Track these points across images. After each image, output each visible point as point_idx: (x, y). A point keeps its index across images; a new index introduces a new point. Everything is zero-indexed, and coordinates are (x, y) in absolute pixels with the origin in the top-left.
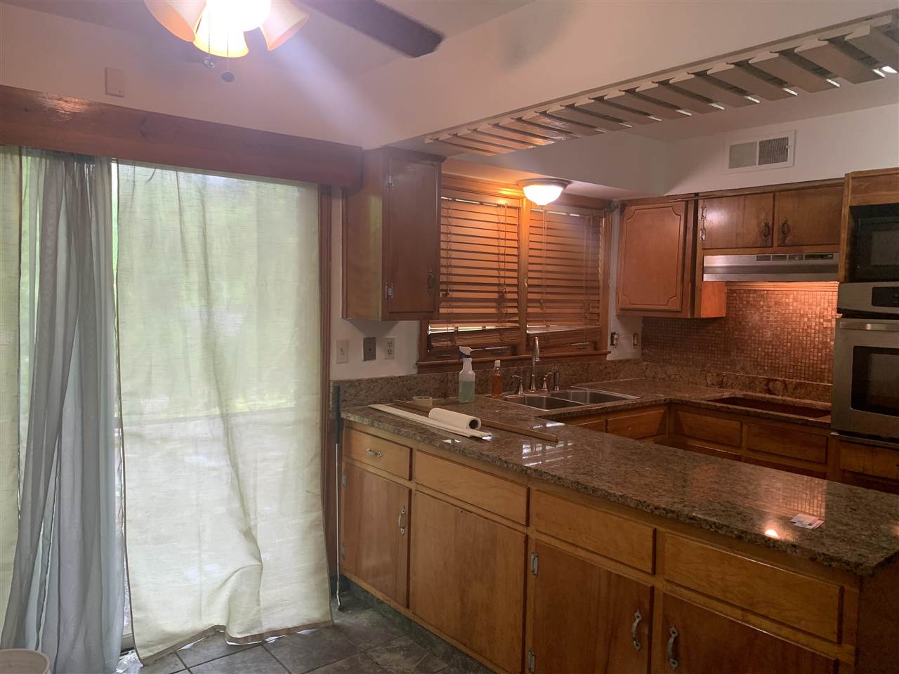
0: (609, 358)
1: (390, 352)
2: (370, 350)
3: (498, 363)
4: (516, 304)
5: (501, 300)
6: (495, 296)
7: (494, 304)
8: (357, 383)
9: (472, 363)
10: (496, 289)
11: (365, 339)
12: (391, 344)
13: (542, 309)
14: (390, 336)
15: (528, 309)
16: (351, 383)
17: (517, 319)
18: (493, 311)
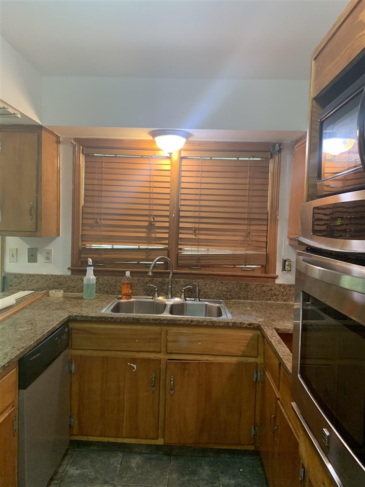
0: (278, 281)
1: (48, 258)
2: (32, 256)
3: (128, 274)
4: (167, 231)
5: (151, 227)
6: (146, 224)
7: (145, 230)
8: (19, 276)
9: (94, 271)
10: (146, 219)
11: (28, 249)
12: (49, 253)
13: (195, 236)
14: (48, 248)
15: (180, 235)
16: (16, 276)
17: (167, 242)
18: (144, 235)
